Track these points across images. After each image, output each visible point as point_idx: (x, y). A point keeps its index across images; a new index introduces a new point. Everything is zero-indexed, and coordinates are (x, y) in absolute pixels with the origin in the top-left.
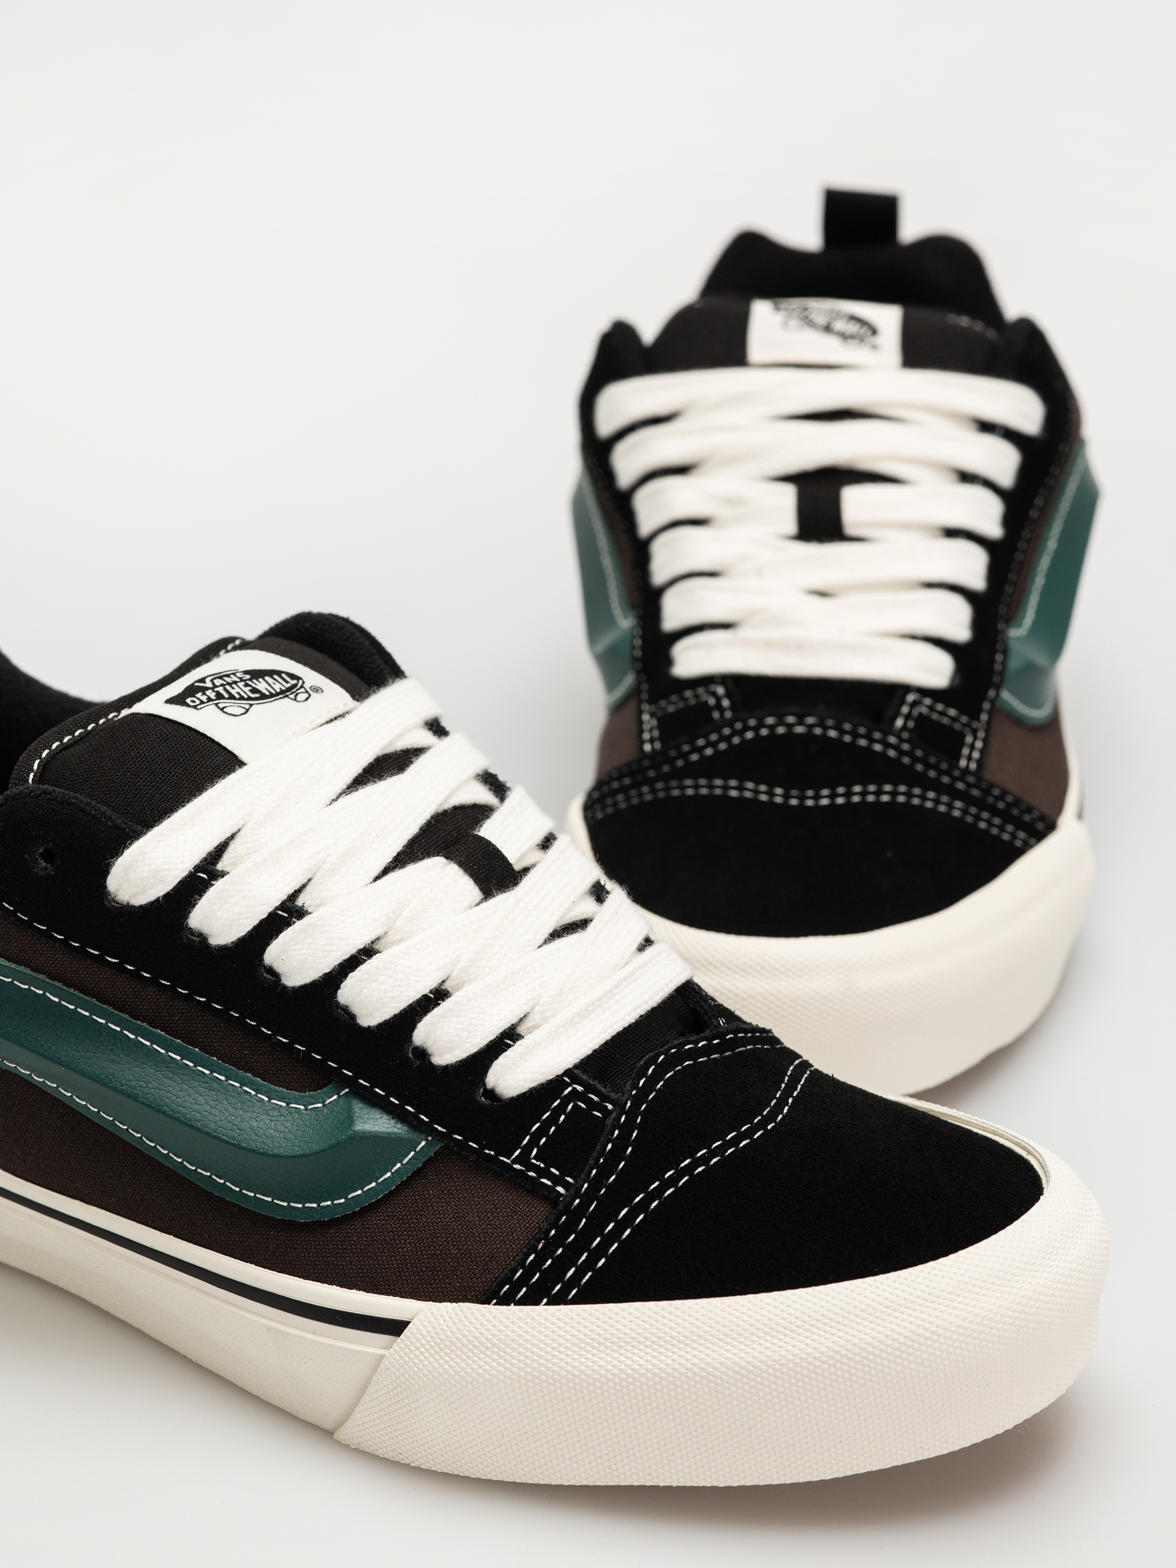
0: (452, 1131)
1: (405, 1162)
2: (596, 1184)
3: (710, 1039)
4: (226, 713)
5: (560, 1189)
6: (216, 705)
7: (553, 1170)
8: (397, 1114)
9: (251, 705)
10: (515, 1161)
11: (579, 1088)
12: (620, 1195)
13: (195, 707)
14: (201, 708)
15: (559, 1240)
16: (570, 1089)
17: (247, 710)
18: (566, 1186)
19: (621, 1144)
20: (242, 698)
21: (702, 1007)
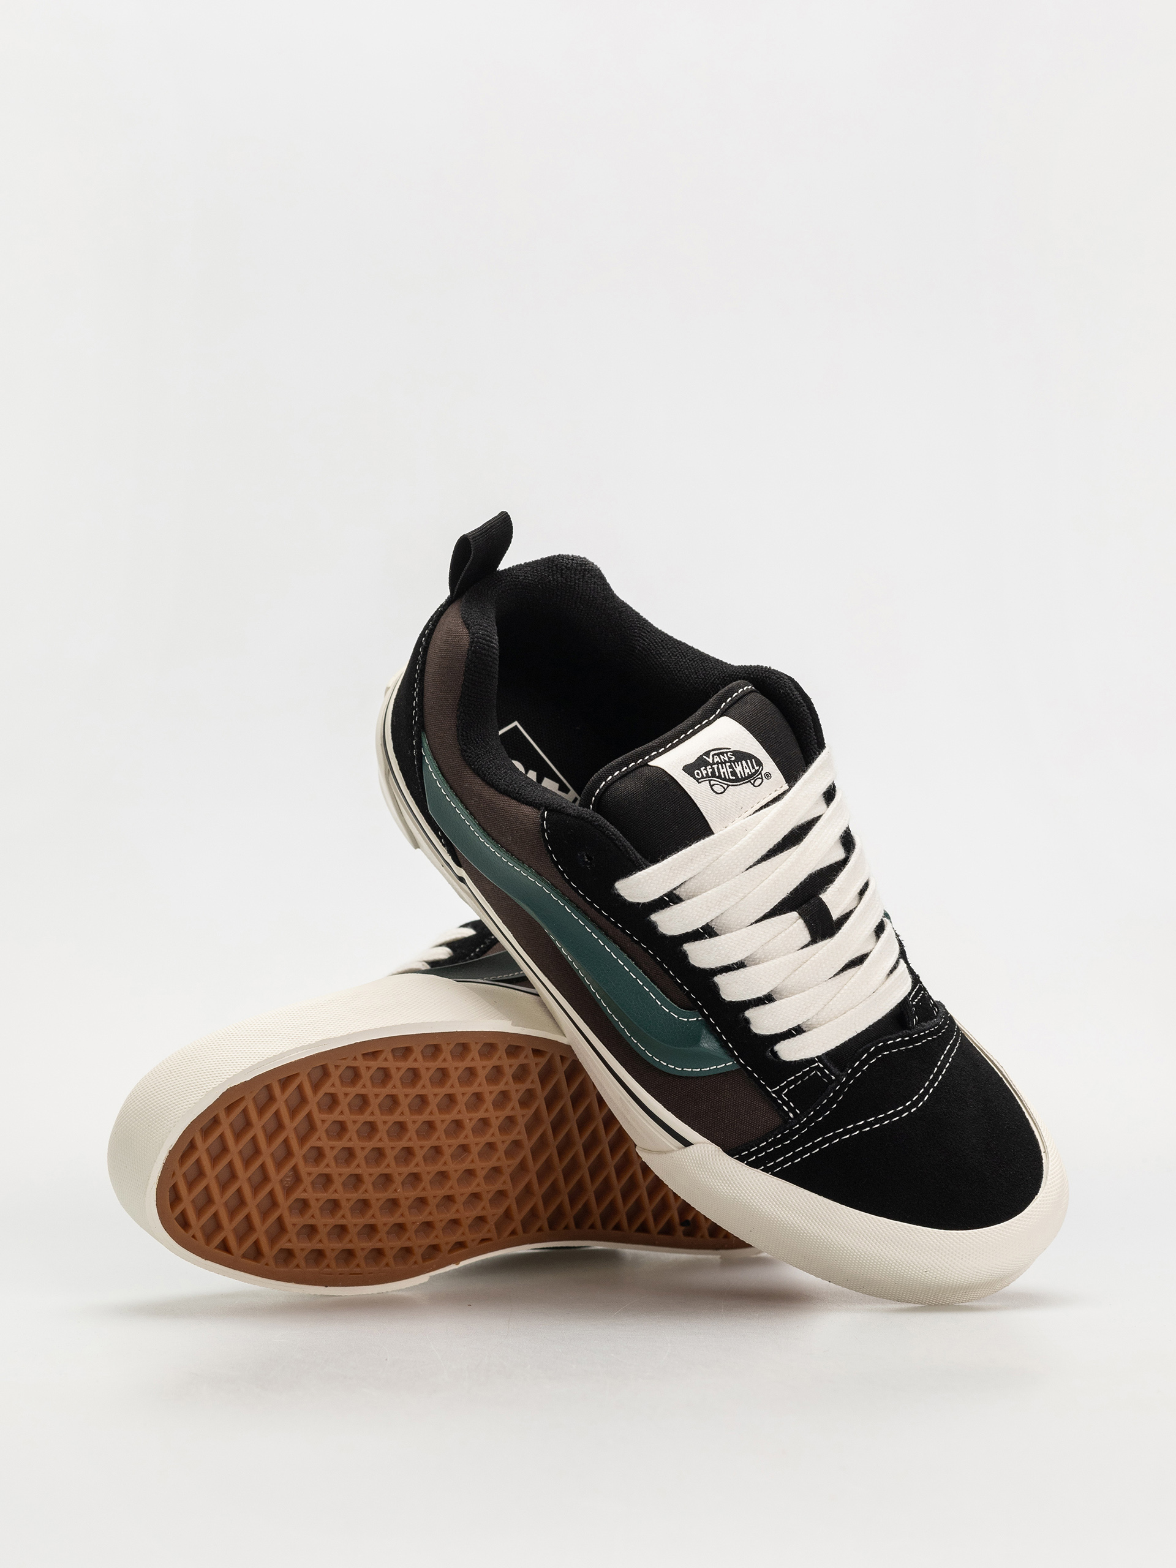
0: (747, 1064)
1: (718, 1067)
2: (810, 1120)
3: (903, 1037)
4: (713, 790)
5: (791, 1115)
6: (710, 781)
7: (791, 1104)
8: (723, 1045)
9: (728, 786)
10: (774, 1092)
11: (821, 1065)
12: (821, 1129)
13: (697, 780)
14: (702, 781)
15: (781, 1141)
16: (817, 1064)
17: (725, 790)
18: (795, 1113)
19: (831, 1101)
20: (725, 779)
21: (907, 1013)
